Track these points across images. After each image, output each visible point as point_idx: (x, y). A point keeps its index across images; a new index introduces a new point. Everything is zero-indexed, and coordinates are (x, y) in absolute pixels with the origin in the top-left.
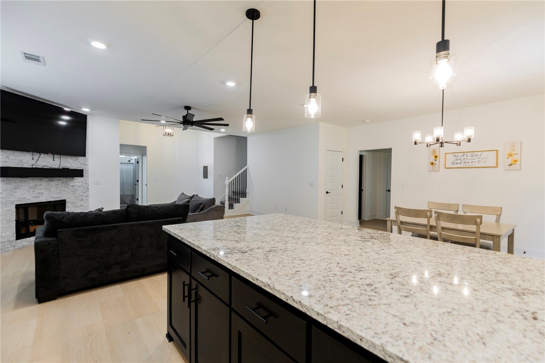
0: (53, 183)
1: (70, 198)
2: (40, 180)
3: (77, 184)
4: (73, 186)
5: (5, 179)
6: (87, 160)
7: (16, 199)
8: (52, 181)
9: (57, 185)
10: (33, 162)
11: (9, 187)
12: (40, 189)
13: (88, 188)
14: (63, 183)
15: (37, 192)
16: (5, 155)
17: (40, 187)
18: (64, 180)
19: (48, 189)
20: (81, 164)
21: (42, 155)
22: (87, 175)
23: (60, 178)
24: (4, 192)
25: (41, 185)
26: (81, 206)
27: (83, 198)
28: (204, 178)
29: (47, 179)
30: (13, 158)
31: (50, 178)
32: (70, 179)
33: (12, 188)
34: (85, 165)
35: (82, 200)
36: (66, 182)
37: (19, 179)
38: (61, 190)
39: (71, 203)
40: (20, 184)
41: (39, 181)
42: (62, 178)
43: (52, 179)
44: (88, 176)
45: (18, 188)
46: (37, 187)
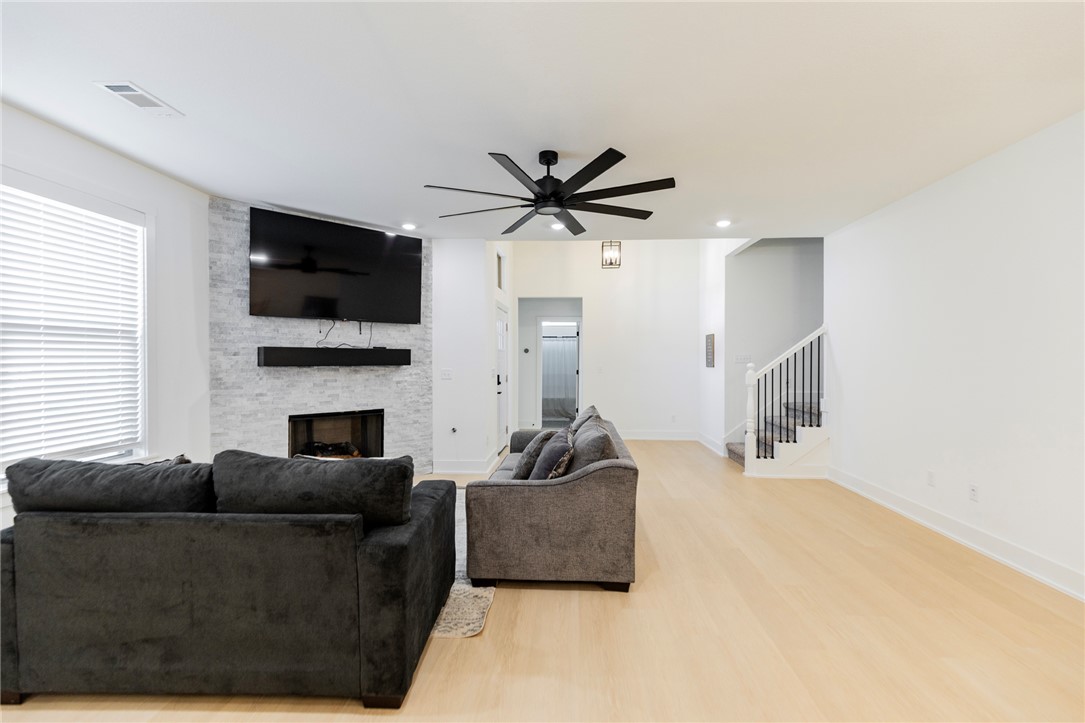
0: (358, 376)
1: (391, 407)
2: (335, 370)
3: (406, 378)
4: (398, 382)
5: (272, 368)
6: (429, 331)
7: (290, 406)
8: (356, 372)
9: (367, 380)
10: (321, 337)
11: (278, 383)
12: (334, 388)
13: (431, 387)
14: (378, 376)
15: (328, 392)
16: (273, 327)
17: (334, 384)
18: (381, 370)
19: (348, 387)
20: (416, 339)
21: (338, 324)
22: (428, 360)
23: (372, 368)
24: (269, 393)
25: (336, 381)
26: (415, 422)
27: (420, 408)
28: (707, 366)
29: (348, 369)
30: (286, 330)
31: (353, 368)
32: (392, 368)
33: (282, 386)
34: (424, 340)
35: (418, 411)
36: (384, 375)
37: (295, 370)
38: (374, 390)
39: (395, 417)
40: (296, 378)
41: (332, 373)
42: (376, 368)
43: (358, 368)
44: (431, 362)
45: (293, 386)
46: (329, 384)
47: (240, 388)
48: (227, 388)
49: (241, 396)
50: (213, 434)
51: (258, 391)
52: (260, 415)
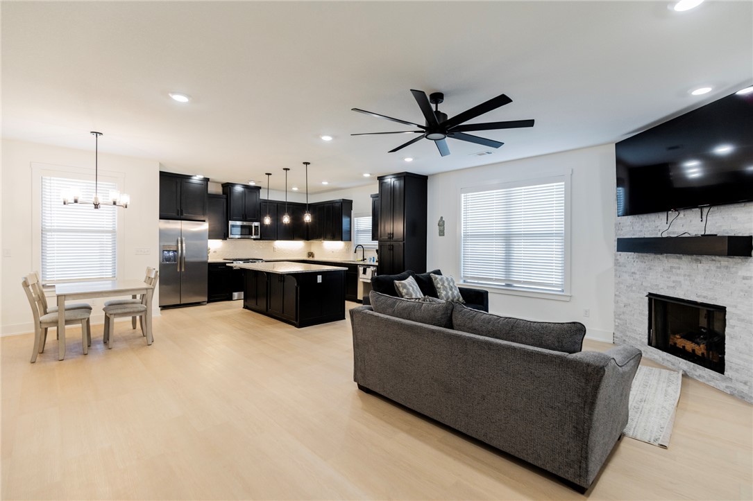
1: (733, 305)
4: (745, 278)
7: (649, 285)
8: (697, 260)
9: (708, 271)
10: (666, 227)
11: (643, 265)
12: (677, 275)
14: (720, 268)
15: (673, 278)
17: (678, 271)
19: (689, 276)
21: (682, 214)
23: (713, 258)
25: (679, 268)
29: (689, 257)
31: (694, 257)
32: (737, 259)
33: (645, 268)
36: (727, 267)
37: (651, 256)
38: (716, 283)
39: (739, 320)
41: (677, 260)
42: (717, 258)
43: (700, 258)
45: (651, 269)
46: (674, 270)
47: (625, 266)
48: (620, 266)
49: (626, 272)
50: (616, 295)
51: (633, 271)
52: (634, 288)
